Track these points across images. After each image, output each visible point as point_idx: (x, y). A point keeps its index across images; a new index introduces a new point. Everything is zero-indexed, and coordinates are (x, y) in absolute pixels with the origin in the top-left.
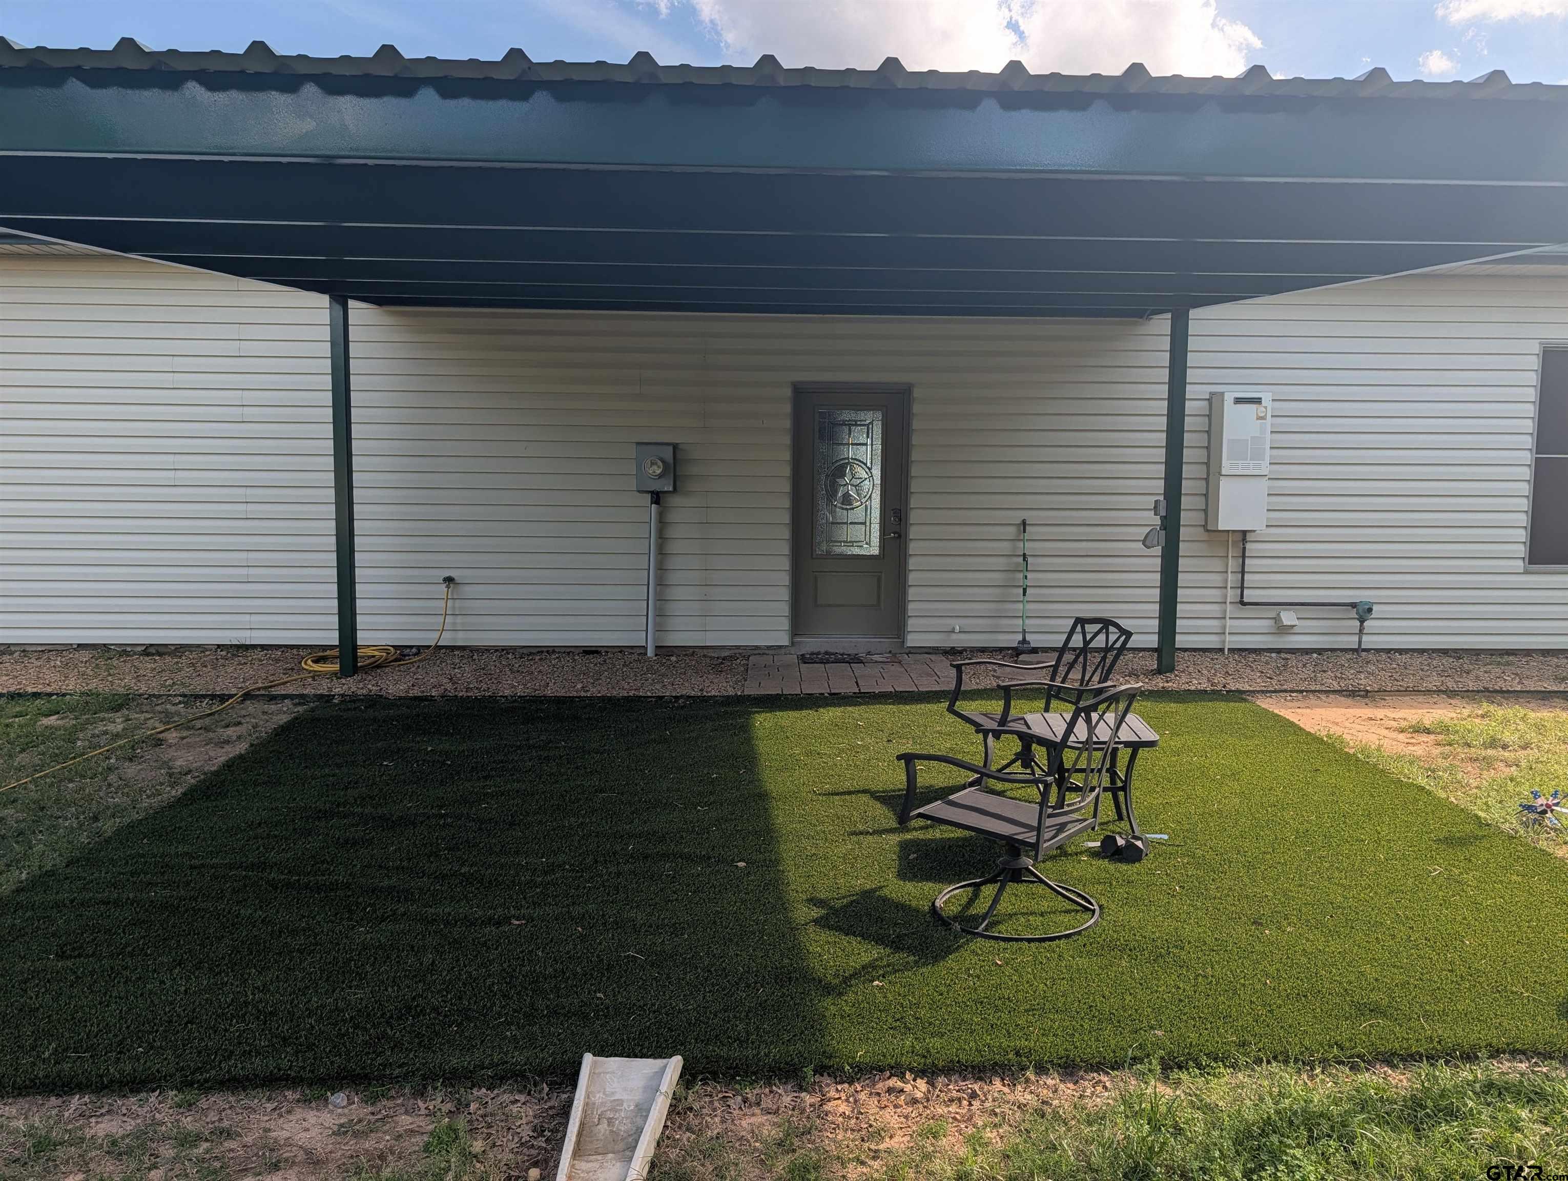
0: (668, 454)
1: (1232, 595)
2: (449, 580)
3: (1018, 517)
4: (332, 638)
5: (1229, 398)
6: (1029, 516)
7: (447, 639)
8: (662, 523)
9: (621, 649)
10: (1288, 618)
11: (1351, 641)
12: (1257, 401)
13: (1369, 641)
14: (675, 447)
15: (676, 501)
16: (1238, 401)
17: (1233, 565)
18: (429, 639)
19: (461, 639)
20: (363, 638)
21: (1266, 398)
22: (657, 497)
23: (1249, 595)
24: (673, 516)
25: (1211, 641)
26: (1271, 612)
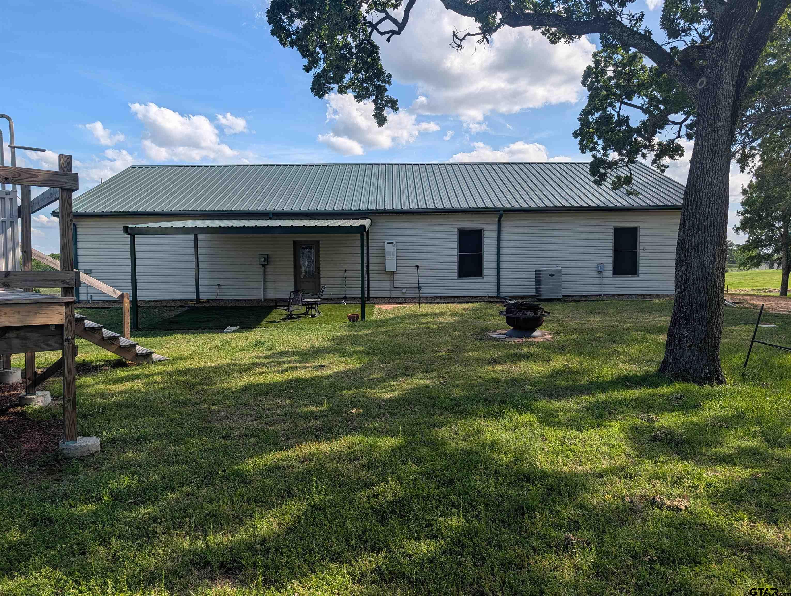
0: (266, 256)
1: (392, 285)
2: (219, 285)
3: (344, 269)
4: (195, 298)
5: (386, 243)
6: (347, 269)
7: (218, 298)
8: (265, 272)
9: (257, 299)
10: (404, 290)
11: (417, 295)
12: (393, 243)
13: (421, 295)
14: (267, 255)
15: (268, 266)
16: (388, 243)
17: (392, 279)
18: (214, 298)
19: (221, 298)
20: (201, 298)
21: (394, 243)
22: (264, 266)
23: (396, 285)
24: (267, 270)
25: (388, 296)
26: (401, 289)
